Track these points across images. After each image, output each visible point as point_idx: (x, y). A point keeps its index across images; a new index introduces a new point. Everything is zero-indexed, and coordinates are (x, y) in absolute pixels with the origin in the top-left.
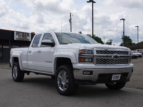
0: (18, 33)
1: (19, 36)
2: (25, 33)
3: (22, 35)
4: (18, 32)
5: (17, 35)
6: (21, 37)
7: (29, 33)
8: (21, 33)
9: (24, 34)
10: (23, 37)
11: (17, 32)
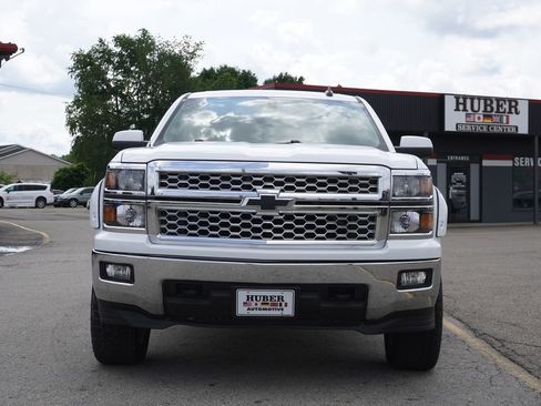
0: (461, 100)
1: (468, 115)
2: (498, 99)
3: (482, 108)
4: (465, 97)
5: (457, 109)
6: (479, 119)
7: (516, 101)
8: (476, 101)
9: (495, 105)
10: (490, 117)
11: (457, 97)
